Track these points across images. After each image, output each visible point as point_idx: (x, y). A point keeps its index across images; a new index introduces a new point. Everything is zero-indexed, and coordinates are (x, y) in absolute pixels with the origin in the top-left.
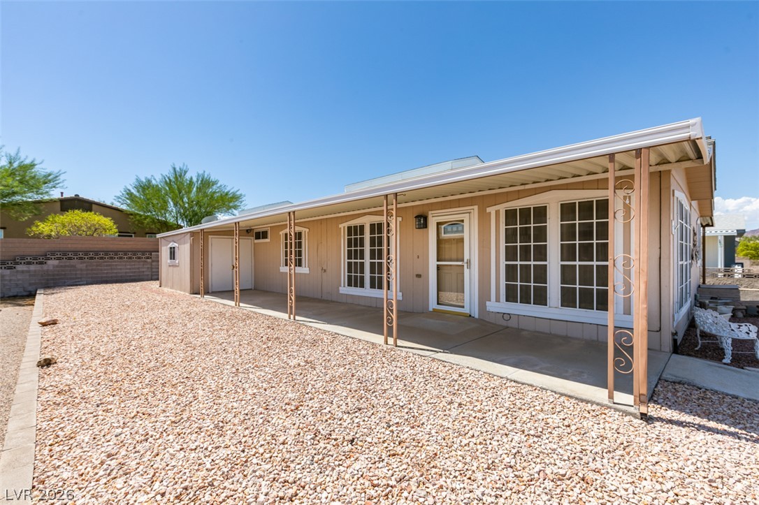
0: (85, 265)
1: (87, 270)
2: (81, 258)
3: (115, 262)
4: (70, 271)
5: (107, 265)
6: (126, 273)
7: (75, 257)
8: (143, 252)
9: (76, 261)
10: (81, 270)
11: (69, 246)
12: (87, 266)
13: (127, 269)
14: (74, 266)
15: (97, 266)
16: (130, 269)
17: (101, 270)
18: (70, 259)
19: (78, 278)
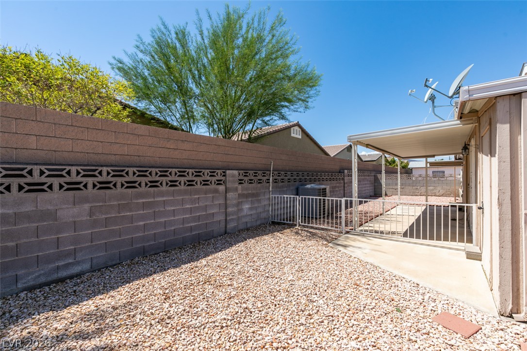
0: (87, 206)
1: (95, 223)
2: (73, 187)
3: (162, 194)
4: (37, 232)
5: (144, 206)
6: (184, 221)
7: (56, 182)
8: (213, 170)
9: (56, 195)
10: (75, 225)
11: (32, 142)
12: (91, 214)
13: (185, 211)
14: (52, 215)
15: (121, 208)
16: (191, 210)
17: (131, 219)
18: (37, 188)
19: (68, 254)
